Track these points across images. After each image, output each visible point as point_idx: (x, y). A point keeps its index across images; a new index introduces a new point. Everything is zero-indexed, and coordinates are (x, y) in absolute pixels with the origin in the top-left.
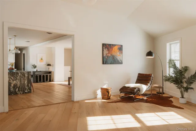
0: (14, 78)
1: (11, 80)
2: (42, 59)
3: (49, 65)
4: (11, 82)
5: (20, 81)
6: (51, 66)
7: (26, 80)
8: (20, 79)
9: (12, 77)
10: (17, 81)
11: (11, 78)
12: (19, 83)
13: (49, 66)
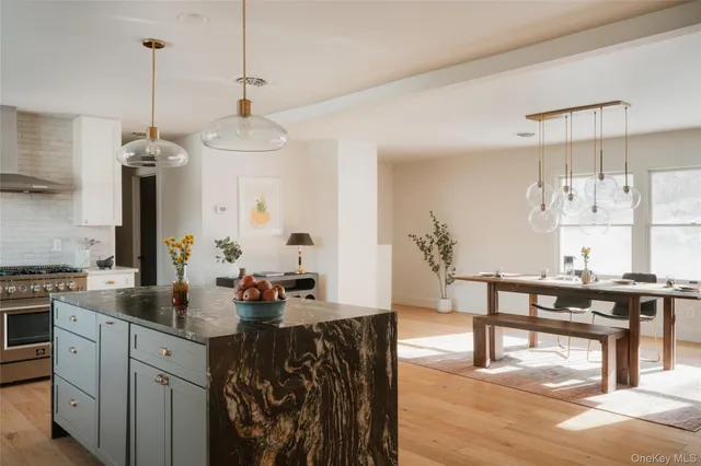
0: (278, 394)
1: (257, 416)
2: (261, 207)
3: (299, 239)
4: (257, 433)
5: (327, 416)
6: (311, 243)
7: (365, 396)
8: (325, 387)
9: (266, 387)
10: (304, 414)
11: (258, 396)
12: (315, 429)
13: (301, 248)
